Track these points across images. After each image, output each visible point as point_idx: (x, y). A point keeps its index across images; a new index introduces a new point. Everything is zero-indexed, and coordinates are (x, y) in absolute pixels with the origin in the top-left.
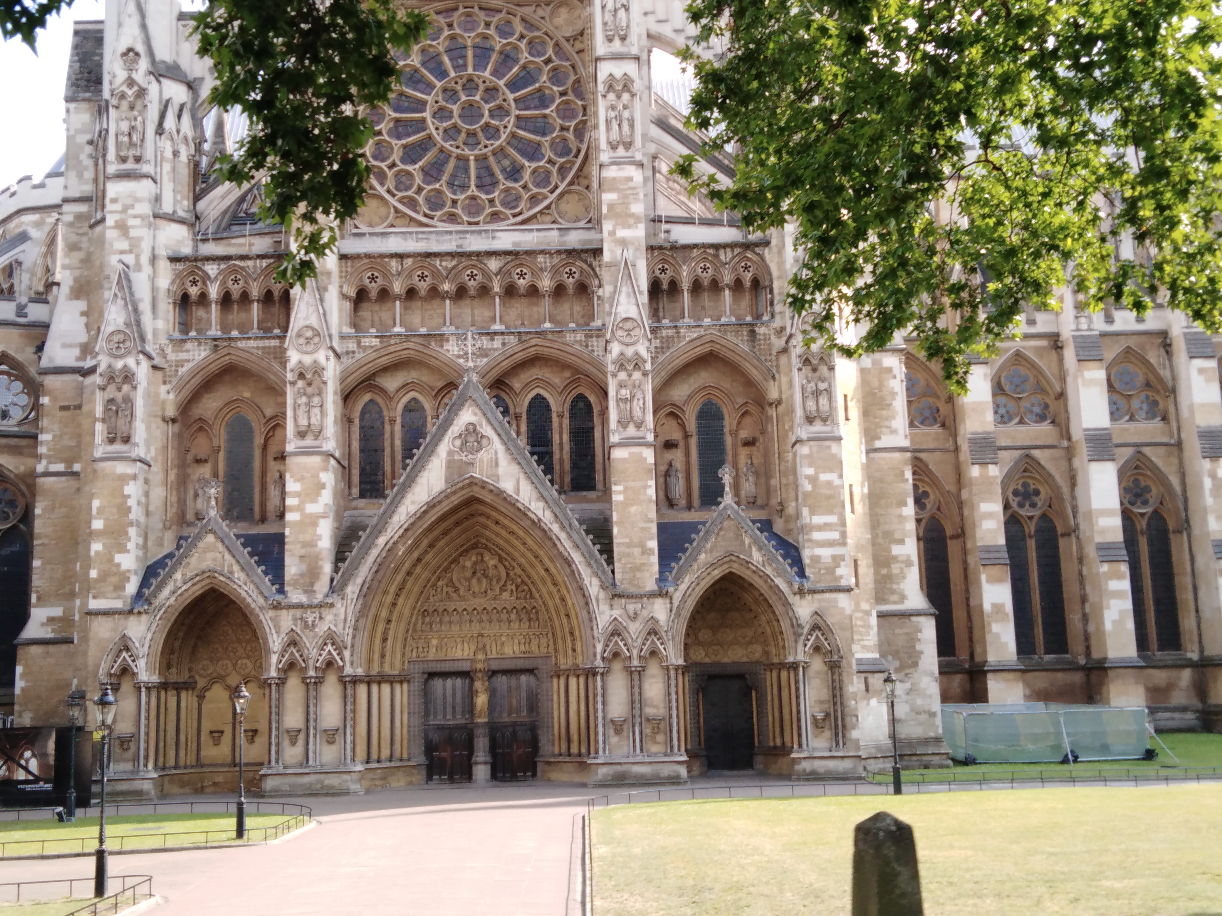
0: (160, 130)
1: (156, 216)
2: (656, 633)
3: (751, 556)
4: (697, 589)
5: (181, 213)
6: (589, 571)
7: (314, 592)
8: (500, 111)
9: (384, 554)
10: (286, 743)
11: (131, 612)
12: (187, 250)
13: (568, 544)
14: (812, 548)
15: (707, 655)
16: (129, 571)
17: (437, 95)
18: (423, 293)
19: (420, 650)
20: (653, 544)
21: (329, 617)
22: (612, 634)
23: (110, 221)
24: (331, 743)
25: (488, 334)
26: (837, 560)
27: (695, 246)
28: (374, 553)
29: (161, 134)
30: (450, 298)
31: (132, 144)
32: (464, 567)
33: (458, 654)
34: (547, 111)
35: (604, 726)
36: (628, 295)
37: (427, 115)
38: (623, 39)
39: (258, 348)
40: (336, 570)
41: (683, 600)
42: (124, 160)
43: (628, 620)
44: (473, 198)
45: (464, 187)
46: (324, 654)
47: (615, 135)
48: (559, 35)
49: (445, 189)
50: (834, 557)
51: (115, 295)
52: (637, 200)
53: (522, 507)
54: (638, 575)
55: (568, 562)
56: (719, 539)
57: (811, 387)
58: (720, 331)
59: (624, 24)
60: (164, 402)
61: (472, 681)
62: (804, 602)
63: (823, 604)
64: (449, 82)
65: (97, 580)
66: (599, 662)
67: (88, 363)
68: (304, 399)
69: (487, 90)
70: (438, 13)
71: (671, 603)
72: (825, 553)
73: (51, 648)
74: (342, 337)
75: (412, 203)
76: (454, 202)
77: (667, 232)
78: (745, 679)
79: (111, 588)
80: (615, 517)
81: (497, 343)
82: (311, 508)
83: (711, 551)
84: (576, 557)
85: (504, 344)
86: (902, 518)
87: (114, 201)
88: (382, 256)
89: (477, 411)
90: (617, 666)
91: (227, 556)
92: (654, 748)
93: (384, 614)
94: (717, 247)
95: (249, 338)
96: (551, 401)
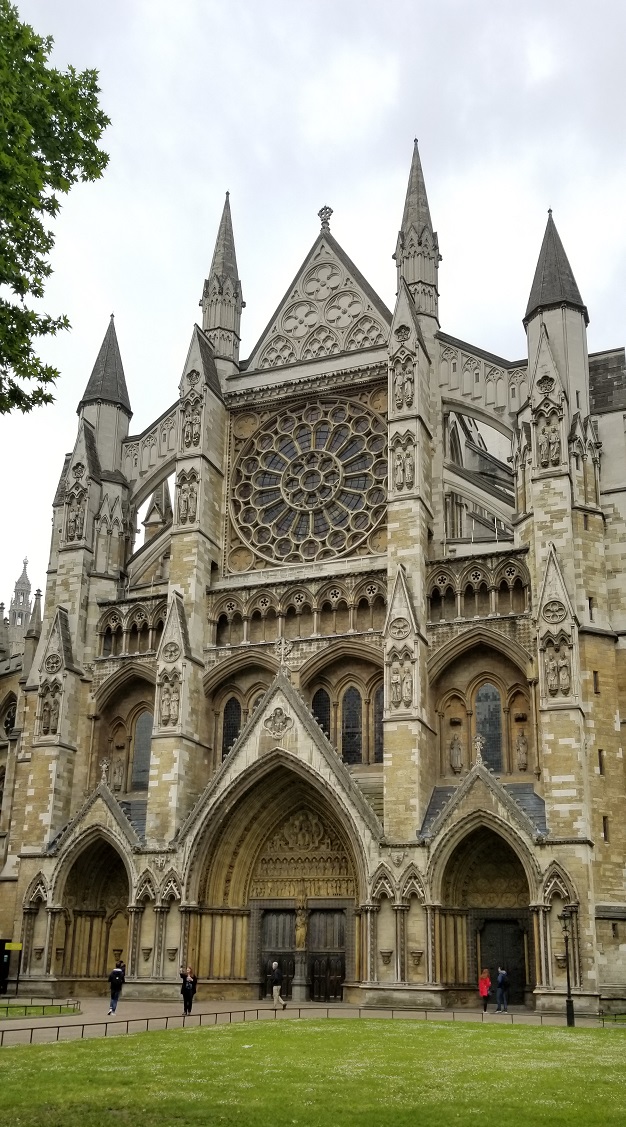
1: (89, 575)
2: (416, 878)
3: (497, 811)
4: (452, 840)
5: (111, 573)
6: (363, 824)
7: (164, 841)
8: (332, 476)
9: (213, 812)
10: (142, 959)
11: (45, 857)
12: (113, 598)
13: (347, 803)
14: (552, 804)
15: (484, 902)
16: (47, 826)
17: (288, 470)
18: (263, 614)
19: (259, 890)
20: (415, 802)
21: (173, 859)
22: (380, 878)
24: (173, 960)
25: (306, 641)
26: (575, 815)
27: (466, 558)
28: (207, 810)
29: (98, 519)
30: (282, 617)
31: (76, 527)
32: (293, 824)
33: (286, 896)
34: (366, 471)
35: (372, 956)
36: (401, 600)
37: (280, 485)
38: (410, 404)
39: (150, 663)
40: (181, 824)
41: (440, 849)
42: (71, 538)
43: (393, 866)
44: (311, 542)
45: (305, 535)
46: (168, 888)
47: (399, 479)
48: (377, 413)
49: (290, 537)
50: (571, 812)
51: (54, 630)
52: (414, 526)
53: (313, 773)
54: (402, 828)
55: (347, 816)
56: (470, 797)
57: (551, 665)
58: (486, 624)
59: (410, 393)
60: (90, 704)
61: (294, 917)
62: (544, 852)
63: (561, 854)
64: (297, 459)
65: (27, 832)
66: (368, 902)
68: (167, 696)
69: (323, 461)
70: (292, 412)
71: (429, 852)
72: (564, 809)
74: (207, 651)
75: (267, 550)
76: (297, 546)
77: (454, 551)
78: (518, 924)
79: (35, 838)
80: (386, 779)
81: (314, 648)
82: (167, 777)
83: (463, 807)
84: (353, 813)
85: (318, 648)
87: (62, 567)
88: (235, 590)
89: (284, 698)
90: (386, 906)
91: (109, 814)
92: (416, 978)
93: (228, 861)
94: (485, 557)
95: (144, 656)
96: (361, 692)
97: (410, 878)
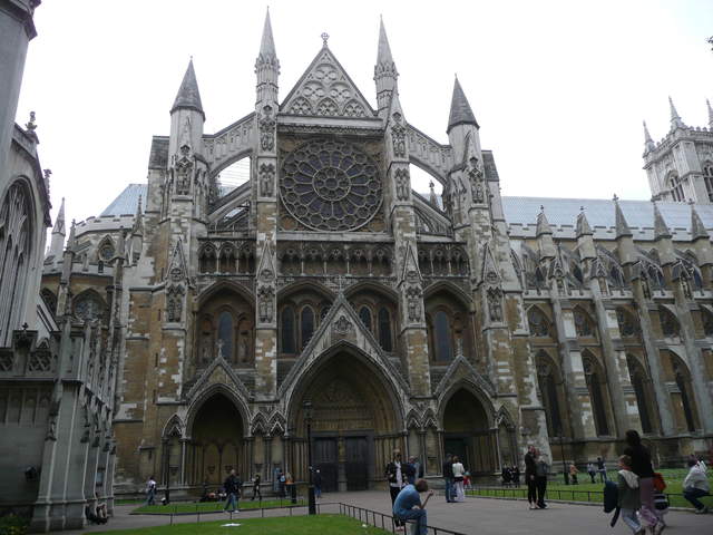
0: (196, 182)
1: (193, 219)
2: (431, 416)
4: (448, 396)
5: (203, 219)
6: (399, 386)
7: (270, 395)
8: (345, 183)
11: (179, 405)
12: (205, 236)
13: (389, 374)
14: (498, 376)
16: (178, 383)
17: (317, 175)
18: (313, 258)
20: (428, 374)
21: (277, 406)
22: (411, 417)
23: (173, 220)
26: (509, 381)
27: (435, 243)
28: (299, 376)
30: (327, 262)
31: (183, 186)
32: (331, 387)
33: (330, 429)
34: (365, 185)
36: (411, 261)
37: (312, 183)
38: (403, 155)
39: (239, 281)
40: (279, 385)
41: (443, 401)
42: (180, 193)
43: (419, 410)
44: (334, 220)
45: (329, 215)
46: (275, 425)
48: (370, 154)
49: (320, 215)
51: (176, 252)
52: (412, 222)
53: (367, 356)
54: (422, 390)
55: (390, 382)
56: (458, 372)
58: (447, 280)
59: (403, 149)
60: (194, 304)
61: (336, 442)
62: (497, 402)
63: (505, 402)
64: (322, 171)
65: (162, 388)
66: (405, 430)
67: (156, 285)
68: (264, 303)
69: (339, 174)
71: (438, 402)
72: (504, 379)
73: (131, 425)
74: (278, 276)
75: (306, 220)
76: (325, 221)
78: (463, 441)
79: (169, 392)
80: (409, 361)
81: (349, 282)
82: (267, 354)
83: (454, 377)
84: (393, 378)
85: (352, 283)
86: (527, 366)
87: (175, 210)
88: (295, 242)
89: (345, 311)
90: (414, 432)
91: (228, 377)
92: (433, 471)
94: (444, 244)
95: (234, 276)
97: (428, 416)
